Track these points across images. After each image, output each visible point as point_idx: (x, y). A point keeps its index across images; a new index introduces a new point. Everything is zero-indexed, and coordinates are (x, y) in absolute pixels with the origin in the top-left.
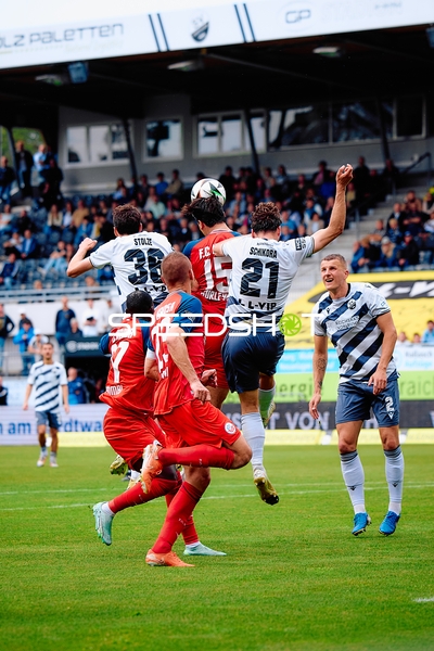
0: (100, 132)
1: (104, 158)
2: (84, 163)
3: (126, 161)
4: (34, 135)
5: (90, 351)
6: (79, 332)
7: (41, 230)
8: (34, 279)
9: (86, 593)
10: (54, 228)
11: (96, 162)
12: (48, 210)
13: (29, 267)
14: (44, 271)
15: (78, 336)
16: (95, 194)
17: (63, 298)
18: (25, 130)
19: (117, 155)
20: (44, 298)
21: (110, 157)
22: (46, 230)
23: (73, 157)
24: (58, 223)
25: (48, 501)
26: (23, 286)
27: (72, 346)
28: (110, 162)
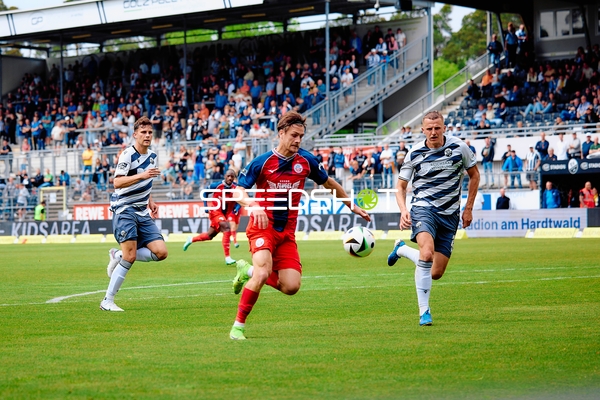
0: (563, 15)
1: (567, 33)
2: (552, 37)
3: (583, 35)
4: (514, 18)
5: (559, 170)
6: (554, 156)
7: (523, 86)
8: (518, 120)
9: (575, 339)
10: (531, 83)
11: (560, 36)
12: (527, 71)
13: (514, 111)
14: (524, 114)
15: (553, 160)
16: (561, 59)
17: (541, 133)
18: (507, 15)
19: (576, 31)
20: (525, 133)
21: (571, 32)
22: (526, 85)
23: (544, 34)
24: (534, 80)
25: (537, 275)
26: (510, 125)
27: (546, 167)
28: (571, 36)
